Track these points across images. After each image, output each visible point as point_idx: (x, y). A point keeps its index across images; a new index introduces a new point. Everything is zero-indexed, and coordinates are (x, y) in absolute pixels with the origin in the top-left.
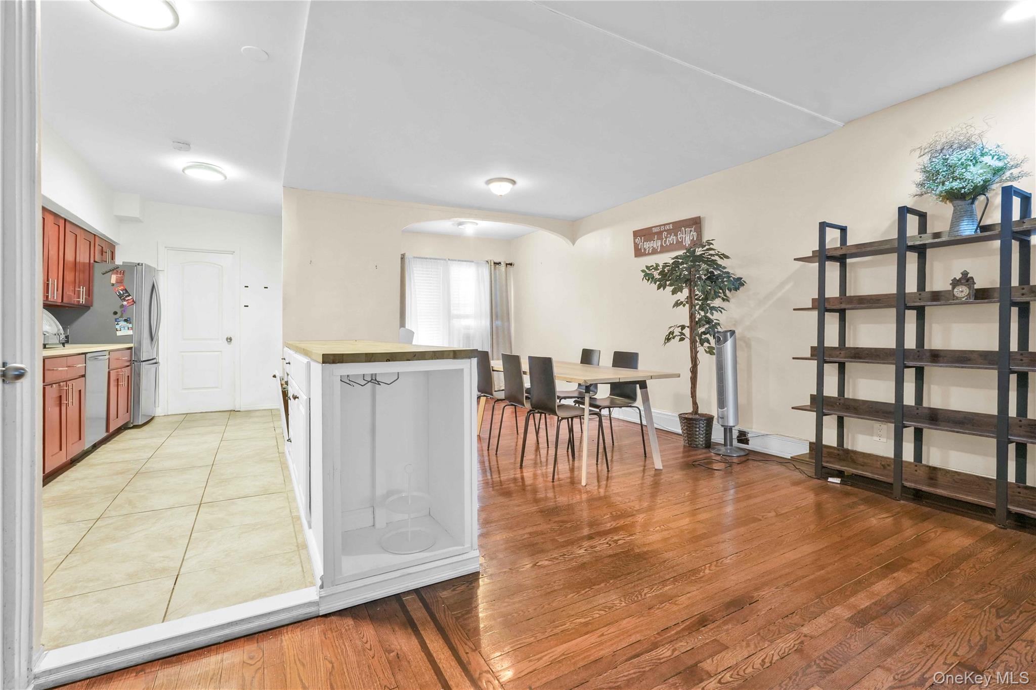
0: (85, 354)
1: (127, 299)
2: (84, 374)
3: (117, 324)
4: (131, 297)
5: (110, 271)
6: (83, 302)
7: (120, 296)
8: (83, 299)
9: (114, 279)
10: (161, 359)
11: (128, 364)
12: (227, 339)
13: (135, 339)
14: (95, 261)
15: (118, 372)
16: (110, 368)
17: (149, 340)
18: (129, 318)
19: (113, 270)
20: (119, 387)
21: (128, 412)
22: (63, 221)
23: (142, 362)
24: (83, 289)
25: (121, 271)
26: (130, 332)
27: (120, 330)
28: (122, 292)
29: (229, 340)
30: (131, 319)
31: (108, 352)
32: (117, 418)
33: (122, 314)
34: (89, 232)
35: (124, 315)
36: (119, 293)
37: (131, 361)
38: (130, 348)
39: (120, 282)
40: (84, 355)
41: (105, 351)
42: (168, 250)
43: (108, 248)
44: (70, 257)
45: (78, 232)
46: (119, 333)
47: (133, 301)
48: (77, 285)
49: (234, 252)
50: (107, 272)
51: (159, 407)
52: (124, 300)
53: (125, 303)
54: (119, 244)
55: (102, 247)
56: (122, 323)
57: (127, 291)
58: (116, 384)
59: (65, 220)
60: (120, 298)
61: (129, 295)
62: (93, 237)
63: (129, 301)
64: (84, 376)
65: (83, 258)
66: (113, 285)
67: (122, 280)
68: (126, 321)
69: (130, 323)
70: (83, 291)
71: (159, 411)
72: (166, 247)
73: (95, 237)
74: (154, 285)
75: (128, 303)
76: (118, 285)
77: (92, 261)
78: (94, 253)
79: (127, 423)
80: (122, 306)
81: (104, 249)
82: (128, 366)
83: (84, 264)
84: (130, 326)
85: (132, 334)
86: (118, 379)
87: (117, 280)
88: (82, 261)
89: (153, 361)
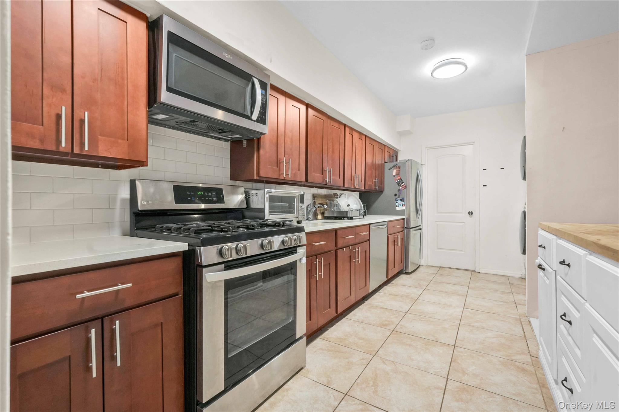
0: (369, 224)
1: (401, 185)
2: (369, 239)
3: (396, 203)
4: (404, 184)
5: (393, 167)
6: (377, 188)
7: (398, 183)
8: (377, 186)
9: (395, 172)
10: (424, 227)
11: (402, 229)
12: (469, 213)
13: (407, 213)
14: (385, 162)
15: (394, 236)
16: (389, 233)
17: (415, 213)
18: (403, 198)
19: (394, 166)
20: (395, 246)
21: (402, 263)
22: (365, 137)
23: (410, 228)
24: (377, 180)
25: (398, 167)
26: (404, 208)
27: (398, 207)
28: (399, 181)
29: (471, 213)
30: (404, 199)
31: (387, 222)
32: (394, 267)
33: (399, 195)
34: (382, 144)
35: (400, 197)
36: (398, 181)
37: (404, 227)
38: (404, 219)
39: (398, 174)
40: (369, 226)
41: (386, 221)
42: (427, 149)
43: (394, 154)
44: (369, 160)
45: (374, 143)
46: (398, 209)
47: (405, 186)
48: (374, 178)
49: (474, 143)
50: (391, 168)
51: (422, 259)
52: (400, 186)
53: (401, 188)
54: (400, 151)
55: (390, 153)
56: (399, 202)
57: (402, 180)
58: (394, 244)
59: (366, 136)
60: (398, 184)
61: (403, 183)
62: (383, 147)
63: (403, 187)
64: (369, 240)
65: (378, 161)
66: (394, 176)
67: (399, 172)
68: (401, 200)
69: (403, 202)
70: (377, 182)
71: (423, 262)
72: (426, 148)
73: (385, 147)
74: (418, 174)
75: (402, 188)
76: (397, 176)
77: (383, 162)
78: (385, 157)
79: (402, 270)
80: (399, 190)
81: (391, 154)
82: (402, 231)
83: (378, 165)
84: (404, 203)
85: (405, 209)
86: (395, 241)
87: (396, 173)
88: (377, 162)
89: (418, 228)
